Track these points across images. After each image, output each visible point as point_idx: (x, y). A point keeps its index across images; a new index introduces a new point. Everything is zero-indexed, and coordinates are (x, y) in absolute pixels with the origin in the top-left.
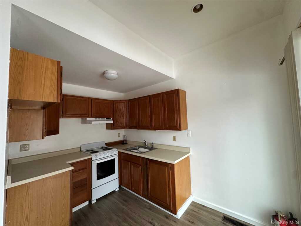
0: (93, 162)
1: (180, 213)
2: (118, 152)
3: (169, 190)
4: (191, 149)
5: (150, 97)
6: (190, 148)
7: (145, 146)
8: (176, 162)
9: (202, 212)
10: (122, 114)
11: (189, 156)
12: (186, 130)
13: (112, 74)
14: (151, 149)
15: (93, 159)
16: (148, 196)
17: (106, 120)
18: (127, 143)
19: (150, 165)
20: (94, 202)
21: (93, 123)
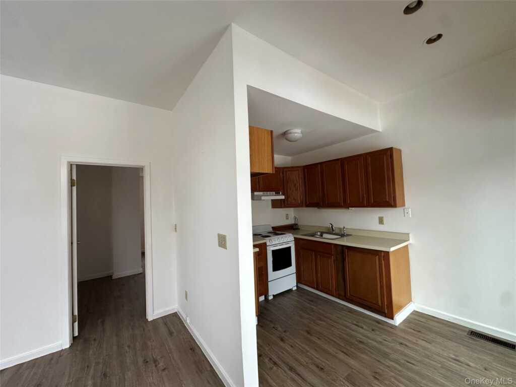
0: (268, 247)
1: (399, 318)
2: (294, 238)
3: (382, 287)
4: (410, 235)
5: (341, 161)
6: (408, 234)
7: (331, 231)
8: (392, 249)
9: (431, 323)
10: (295, 185)
11: (407, 245)
12: (404, 207)
13: (296, 134)
14: (342, 236)
15: (268, 244)
16: (345, 296)
17: (275, 195)
18: (298, 229)
19: (348, 255)
20: (271, 298)
21: (263, 198)
